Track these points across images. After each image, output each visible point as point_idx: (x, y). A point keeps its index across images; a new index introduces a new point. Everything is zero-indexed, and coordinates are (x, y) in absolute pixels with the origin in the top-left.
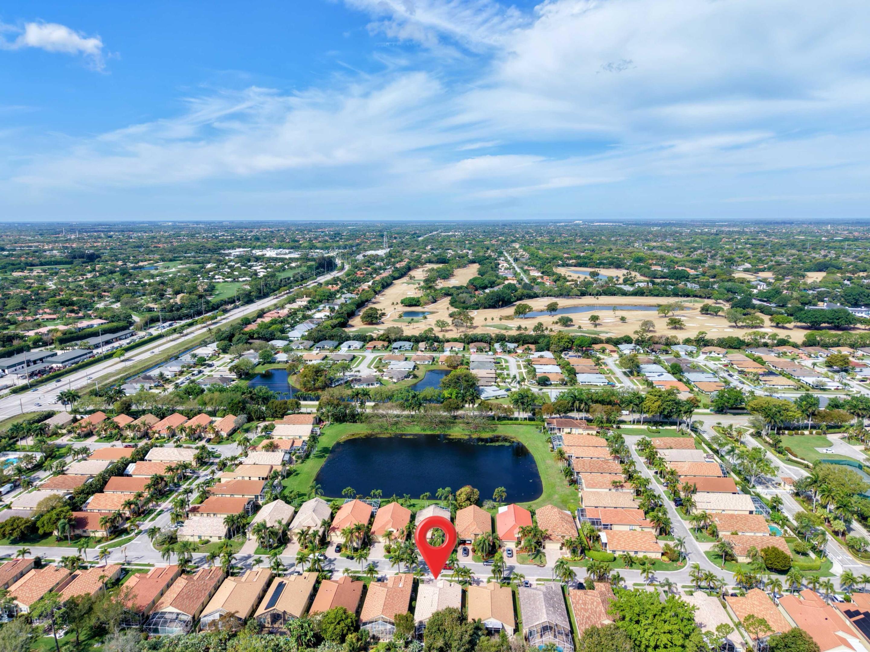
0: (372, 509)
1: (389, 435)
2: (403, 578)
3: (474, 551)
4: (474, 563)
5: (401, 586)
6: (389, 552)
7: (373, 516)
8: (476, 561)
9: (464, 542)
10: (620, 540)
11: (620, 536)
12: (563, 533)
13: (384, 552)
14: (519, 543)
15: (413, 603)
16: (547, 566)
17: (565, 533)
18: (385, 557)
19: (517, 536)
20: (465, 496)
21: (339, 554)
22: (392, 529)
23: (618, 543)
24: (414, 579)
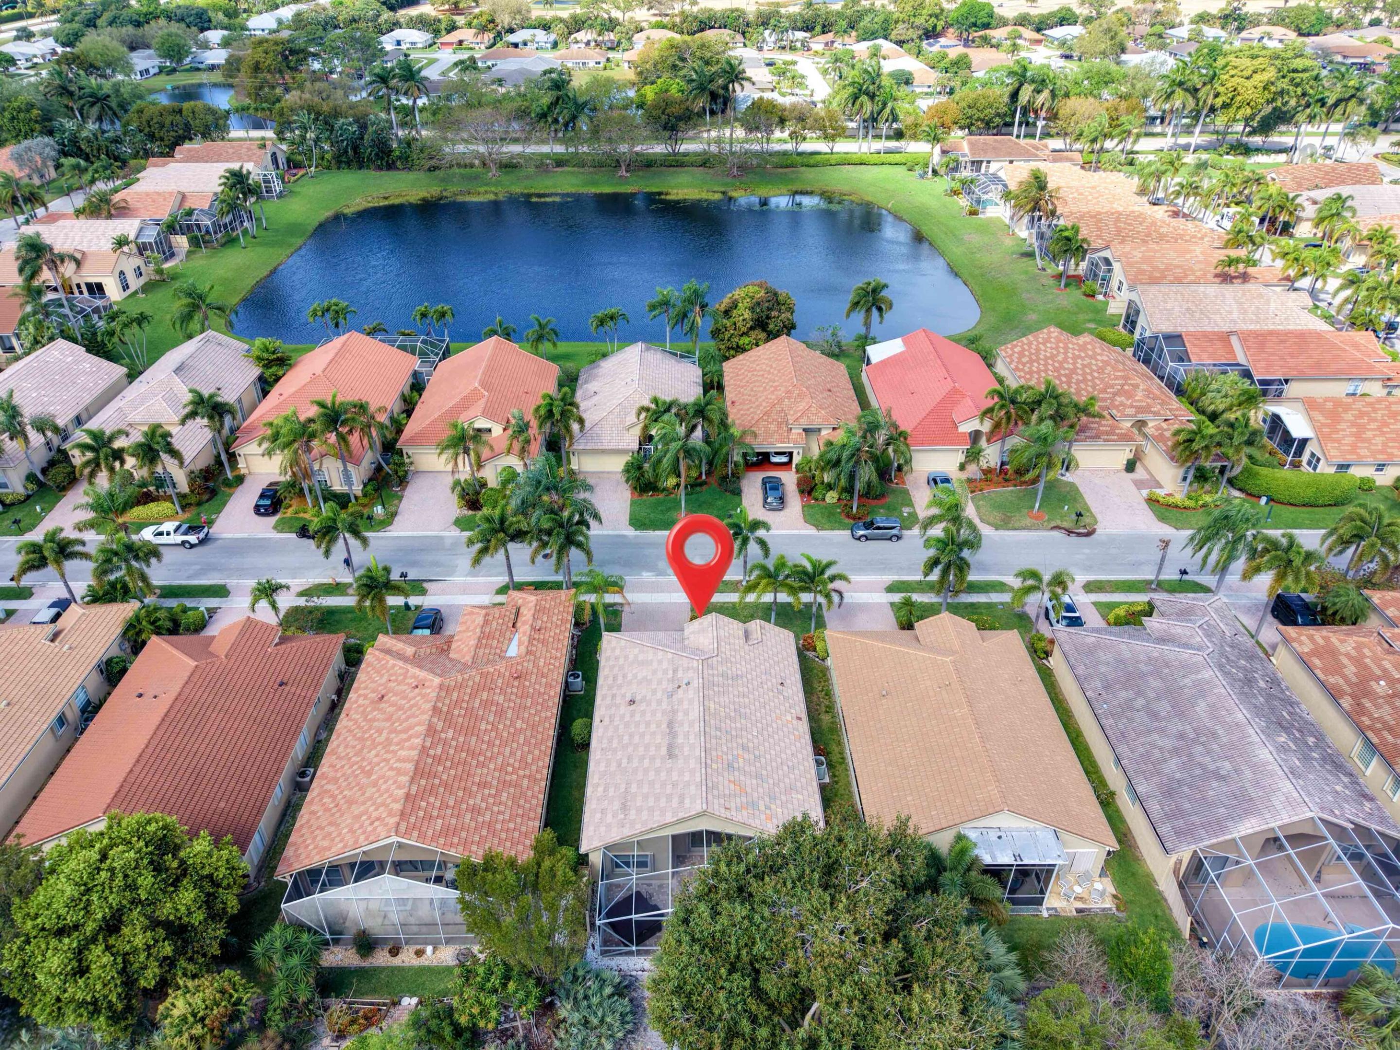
0: (416, 363)
1: (491, 197)
2: (527, 614)
3: (807, 488)
4: (812, 531)
5: (513, 650)
6: (474, 504)
7: (418, 386)
8: (818, 527)
9: (763, 460)
10: (1362, 428)
11: (1362, 414)
12: (1140, 410)
13: (454, 508)
14: (973, 455)
15: (578, 726)
16: (1098, 531)
17: (1147, 409)
18: (460, 523)
19: (966, 428)
20: (747, 315)
21: (273, 520)
22: (481, 424)
23: (1358, 436)
24: (579, 609)
